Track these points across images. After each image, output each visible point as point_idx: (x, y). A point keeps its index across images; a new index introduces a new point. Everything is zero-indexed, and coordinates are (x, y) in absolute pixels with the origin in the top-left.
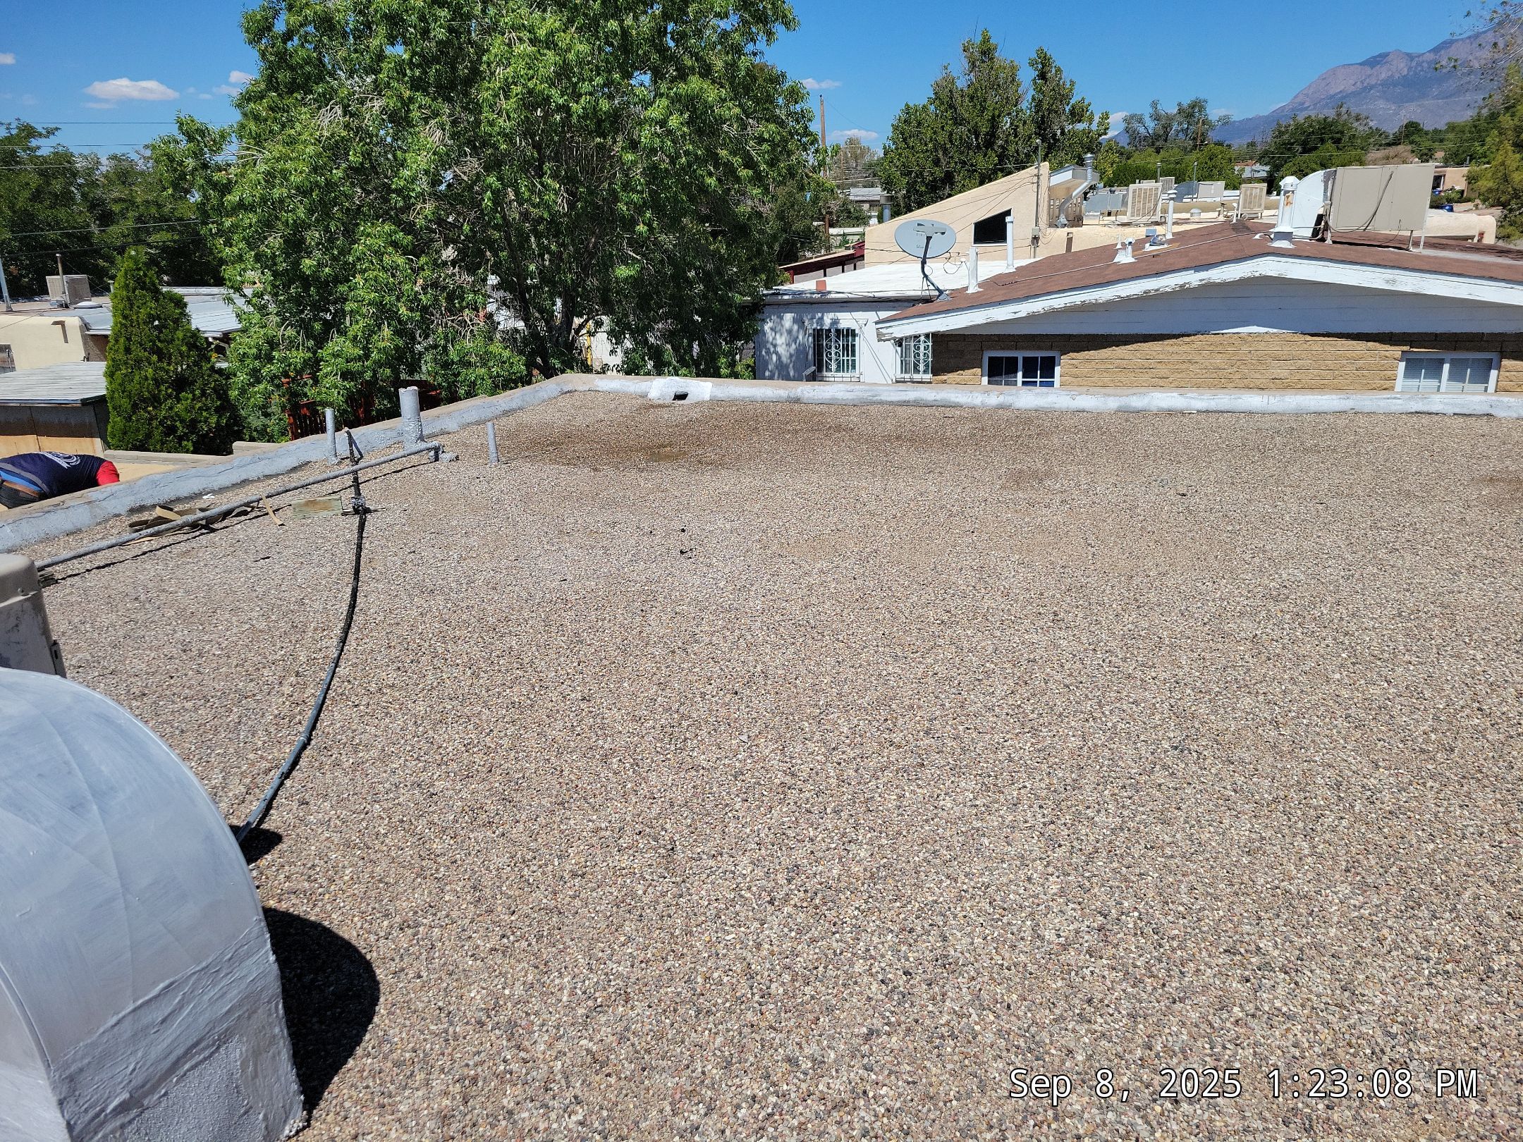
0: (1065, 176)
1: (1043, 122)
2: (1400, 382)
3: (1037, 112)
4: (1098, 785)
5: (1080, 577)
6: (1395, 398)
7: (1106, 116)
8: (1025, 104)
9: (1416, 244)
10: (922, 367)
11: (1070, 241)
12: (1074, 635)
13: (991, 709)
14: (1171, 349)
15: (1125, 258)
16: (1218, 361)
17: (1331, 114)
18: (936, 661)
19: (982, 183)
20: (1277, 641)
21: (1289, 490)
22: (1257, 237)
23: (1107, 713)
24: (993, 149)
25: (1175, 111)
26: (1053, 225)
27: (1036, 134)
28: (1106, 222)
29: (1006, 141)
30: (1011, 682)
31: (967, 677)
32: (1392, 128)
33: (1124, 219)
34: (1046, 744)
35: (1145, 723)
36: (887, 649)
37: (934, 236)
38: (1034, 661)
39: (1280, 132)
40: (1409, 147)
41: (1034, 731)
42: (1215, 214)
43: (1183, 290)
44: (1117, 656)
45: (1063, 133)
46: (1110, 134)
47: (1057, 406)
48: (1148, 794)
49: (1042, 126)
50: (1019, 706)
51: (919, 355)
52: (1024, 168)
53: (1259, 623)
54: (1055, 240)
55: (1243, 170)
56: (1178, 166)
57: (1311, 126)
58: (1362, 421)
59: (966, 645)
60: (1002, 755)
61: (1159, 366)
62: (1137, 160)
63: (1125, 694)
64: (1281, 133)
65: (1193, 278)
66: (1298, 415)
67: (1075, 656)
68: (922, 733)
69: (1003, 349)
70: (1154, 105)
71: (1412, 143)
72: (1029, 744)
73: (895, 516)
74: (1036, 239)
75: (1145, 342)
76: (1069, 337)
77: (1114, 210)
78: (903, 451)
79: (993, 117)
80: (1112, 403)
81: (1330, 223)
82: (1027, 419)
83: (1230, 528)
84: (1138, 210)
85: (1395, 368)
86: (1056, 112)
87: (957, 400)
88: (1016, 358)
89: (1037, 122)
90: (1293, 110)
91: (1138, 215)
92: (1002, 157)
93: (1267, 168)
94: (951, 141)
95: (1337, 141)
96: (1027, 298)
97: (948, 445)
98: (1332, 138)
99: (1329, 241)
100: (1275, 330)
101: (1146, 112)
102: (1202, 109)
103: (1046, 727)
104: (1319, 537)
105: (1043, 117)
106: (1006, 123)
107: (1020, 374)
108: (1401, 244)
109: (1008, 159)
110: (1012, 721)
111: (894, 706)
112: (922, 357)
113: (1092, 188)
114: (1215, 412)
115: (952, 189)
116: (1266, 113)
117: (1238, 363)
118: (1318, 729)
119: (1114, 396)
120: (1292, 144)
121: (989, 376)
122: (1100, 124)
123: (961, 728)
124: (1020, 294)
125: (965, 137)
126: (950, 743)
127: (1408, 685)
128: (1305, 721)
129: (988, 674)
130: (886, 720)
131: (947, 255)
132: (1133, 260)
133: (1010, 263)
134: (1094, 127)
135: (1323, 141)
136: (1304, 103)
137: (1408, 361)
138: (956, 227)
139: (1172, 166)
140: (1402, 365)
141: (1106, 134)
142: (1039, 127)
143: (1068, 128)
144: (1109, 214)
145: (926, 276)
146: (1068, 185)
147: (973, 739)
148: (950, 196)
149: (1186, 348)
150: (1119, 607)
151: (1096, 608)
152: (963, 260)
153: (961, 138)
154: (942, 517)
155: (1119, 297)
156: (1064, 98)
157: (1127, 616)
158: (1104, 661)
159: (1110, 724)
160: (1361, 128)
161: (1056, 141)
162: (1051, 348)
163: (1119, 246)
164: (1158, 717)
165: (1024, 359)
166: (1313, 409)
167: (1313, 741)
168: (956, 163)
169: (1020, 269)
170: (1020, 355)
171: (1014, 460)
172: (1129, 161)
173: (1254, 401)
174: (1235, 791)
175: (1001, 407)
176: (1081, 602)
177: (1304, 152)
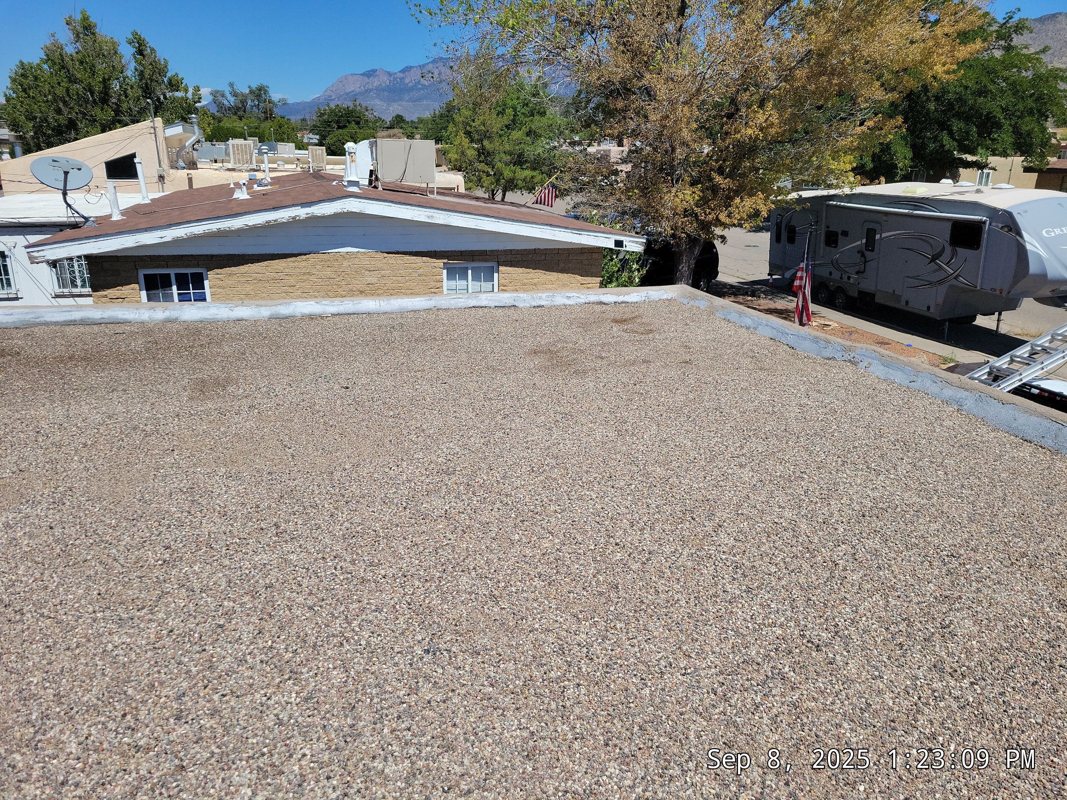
0: (177, 130)
1: (148, 88)
2: (446, 283)
3: (141, 80)
4: (375, 723)
5: (288, 482)
6: (459, 298)
7: (197, 89)
8: (130, 72)
9: (432, 192)
10: (79, 282)
11: (190, 180)
12: (300, 546)
13: (242, 661)
14: (292, 264)
15: (242, 195)
16: (329, 272)
17: (351, 105)
18: (168, 614)
19: (103, 131)
20: (463, 513)
21: (419, 374)
22: (334, 183)
23: (357, 629)
24: (108, 105)
25: (247, 91)
26: (174, 166)
27: (143, 96)
28: (216, 167)
29: (119, 100)
30: (254, 619)
31: (207, 625)
32: (388, 119)
33: (230, 166)
34: (311, 688)
35: (393, 631)
36: (108, 613)
37: (71, 171)
38: (271, 586)
39: (321, 113)
40: (401, 131)
41: (295, 674)
42: (295, 166)
43: (295, 221)
44: (345, 560)
45: (165, 98)
46: (204, 103)
47: (218, 317)
48: (423, 718)
49: (147, 91)
50: (271, 647)
51: (74, 272)
52: (138, 122)
53: (444, 498)
54: (178, 179)
55: (303, 137)
56: (257, 131)
57: (340, 111)
58: (443, 315)
59: (197, 586)
60: (270, 721)
61: (287, 277)
62: (226, 124)
63: (366, 601)
64: (322, 115)
65: (302, 212)
66: (402, 313)
67: (308, 569)
68: (172, 720)
69: (155, 267)
70: (231, 85)
71: (401, 128)
72: (294, 695)
73: (85, 445)
74: (161, 178)
75: (273, 260)
76: (211, 257)
77: (219, 159)
78: (79, 371)
79: (104, 79)
80: (265, 312)
81: (379, 176)
82: (195, 330)
83: (392, 413)
84: (239, 160)
85: (441, 274)
86: (157, 81)
87: (125, 317)
88: (169, 274)
89: (142, 88)
90: (325, 99)
91: (239, 163)
92: (118, 111)
93: (318, 137)
94: (68, 95)
95: (358, 123)
96: (170, 226)
97: (125, 361)
98: (354, 121)
99: (380, 188)
100: (364, 250)
101: (227, 90)
102: (266, 92)
103: (305, 665)
104: (455, 412)
105: (146, 84)
106: (116, 86)
107: (174, 288)
108: (423, 192)
109: (123, 113)
110: (268, 669)
111: (130, 692)
112: (77, 274)
113: (198, 142)
114: (345, 314)
115: (77, 134)
116: (309, 99)
117: (343, 274)
118: (525, 595)
119: (265, 306)
120: (330, 122)
121: (147, 290)
122: (193, 94)
123: (216, 697)
124: (162, 222)
125: (81, 93)
126: (206, 722)
127: (564, 533)
128: (514, 589)
129: (229, 615)
130: (124, 715)
131: (86, 187)
132: (249, 197)
133: (145, 195)
134: (190, 95)
135: (349, 122)
136: (331, 96)
137: (448, 269)
138: (90, 163)
139: (253, 130)
140: (445, 272)
141: (200, 102)
142: (144, 91)
143: (168, 95)
144: (216, 161)
145: (69, 205)
146: (180, 137)
147: (233, 708)
148: (76, 139)
149: (304, 264)
150: (331, 506)
151: (312, 512)
152: (103, 192)
153: (78, 94)
154: (137, 438)
155: (247, 225)
156: (162, 71)
157: (340, 514)
158: (335, 568)
159: (363, 642)
160: (370, 116)
161: (161, 103)
162: (198, 266)
163: (232, 186)
164: (401, 619)
165: (176, 274)
166: (410, 308)
167: (527, 609)
168: (77, 113)
169: (153, 200)
170: (172, 272)
171: (194, 370)
172: (221, 124)
173: (369, 304)
174: (492, 685)
175: (168, 321)
176: (296, 508)
177: (339, 128)
